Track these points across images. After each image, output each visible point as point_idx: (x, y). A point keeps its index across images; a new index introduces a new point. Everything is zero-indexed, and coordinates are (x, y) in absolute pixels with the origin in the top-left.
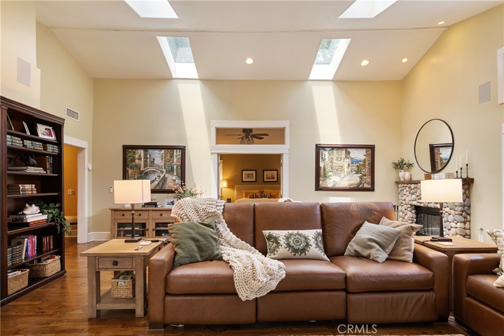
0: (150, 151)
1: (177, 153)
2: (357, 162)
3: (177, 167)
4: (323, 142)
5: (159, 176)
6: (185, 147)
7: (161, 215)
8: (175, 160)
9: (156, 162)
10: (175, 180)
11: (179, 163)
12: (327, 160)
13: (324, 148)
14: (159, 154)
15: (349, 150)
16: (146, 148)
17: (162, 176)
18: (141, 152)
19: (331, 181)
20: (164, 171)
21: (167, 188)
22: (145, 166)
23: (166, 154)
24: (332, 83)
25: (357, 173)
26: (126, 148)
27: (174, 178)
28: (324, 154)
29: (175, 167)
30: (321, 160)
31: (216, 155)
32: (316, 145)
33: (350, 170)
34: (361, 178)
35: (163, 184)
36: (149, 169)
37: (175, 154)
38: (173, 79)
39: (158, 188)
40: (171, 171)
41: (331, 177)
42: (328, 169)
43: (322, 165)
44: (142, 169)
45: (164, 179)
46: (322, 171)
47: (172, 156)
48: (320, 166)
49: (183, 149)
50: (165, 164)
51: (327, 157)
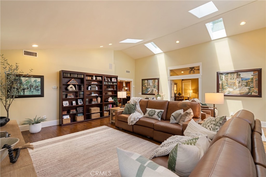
0: (149, 81)
1: (157, 81)
2: (246, 79)
3: (157, 86)
4: (221, 71)
5: (151, 89)
6: (159, 78)
8: (156, 83)
9: (150, 84)
10: (156, 91)
11: (157, 84)
12: (224, 80)
13: (222, 74)
14: (151, 81)
15: (239, 73)
16: (148, 80)
17: (152, 89)
18: (146, 81)
19: (226, 91)
20: (153, 87)
22: (147, 86)
23: (153, 81)
24: (227, 38)
25: (246, 86)
26: (143, 80)
27: (156, 90)
28: (222, 77)
29: (156, 86)
30: (220, 80)
31: (169, 81)
32: (217, 72)
33: (240, 84)
34: (249, 89)
35: (152, 92)
36: (149, 87)
37: (156, 81)
38: (155, 54)
39: (151, 93)
40: (155, 87)
41: (226, 89)
42: (225, 84)
43: (220, 82)
44: (147, 87)
45: (153, 90)
46: (221, 86)
47: (155, 82)
48: (220, 83)
49: (158, 79)
50: (153, 85)
51: (224, 78)
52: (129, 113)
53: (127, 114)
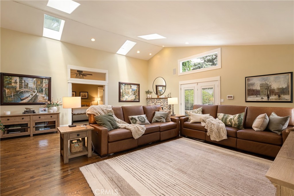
0: (24, 79)
2: (134, 90)
3: (45, 89)
4: (122, 81)
5: (32, 95)
6: (51, 78)
7: (40, 117)
8: (44, 85)
9: (29, 86)
10: (44, 97)
11: (47, 87)
12: (123, 89)
13: (122, 84)
14: (31, 81)
15: (131, 85)
16: (21, 76)
17: (34, 94)
18: (18, 79)
19: (125, 98)
20: (36, 91)
21: (38, 102)
22: (21, 87)
23: (37, 82)
24: (125, 57)
25: (134, 95)
26: (3, 75)
27: (43, 96)
28: (122, 86)
29: (44, 89)
30: (121, 89)
31: (71, 85)
32: (119, 82)
33: (131, 93)
34: (135, 97)
35: (35, 99)
36: (23, 90)
37: (44, 81)
39: (31, 102)
40: (41, 91)
41: (125, 96)
42: (124, 93)
43: (121, 91)
44: (18, 89)
45: (36, 96)
46: (121, 94)
47: (42, 83)
49: (50, 79)
50: (36, 87)
51: (123, 88)
52: (113, 128)
53: (112, 130)
